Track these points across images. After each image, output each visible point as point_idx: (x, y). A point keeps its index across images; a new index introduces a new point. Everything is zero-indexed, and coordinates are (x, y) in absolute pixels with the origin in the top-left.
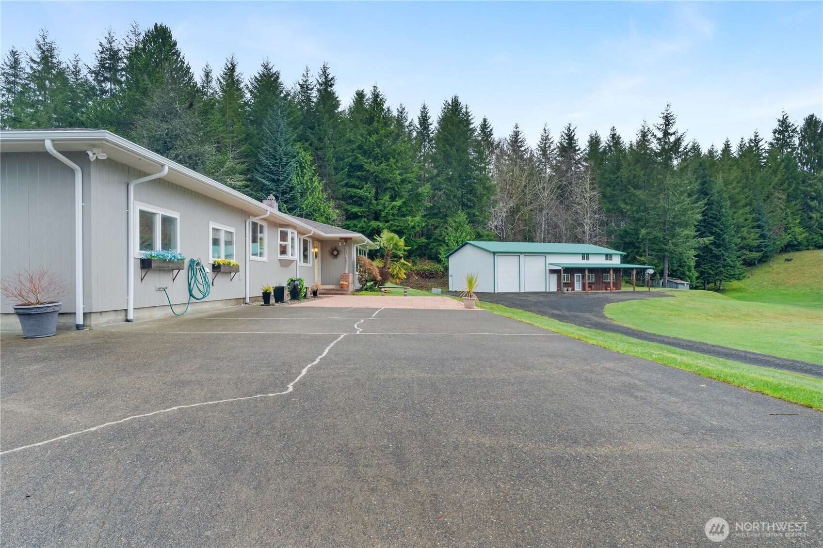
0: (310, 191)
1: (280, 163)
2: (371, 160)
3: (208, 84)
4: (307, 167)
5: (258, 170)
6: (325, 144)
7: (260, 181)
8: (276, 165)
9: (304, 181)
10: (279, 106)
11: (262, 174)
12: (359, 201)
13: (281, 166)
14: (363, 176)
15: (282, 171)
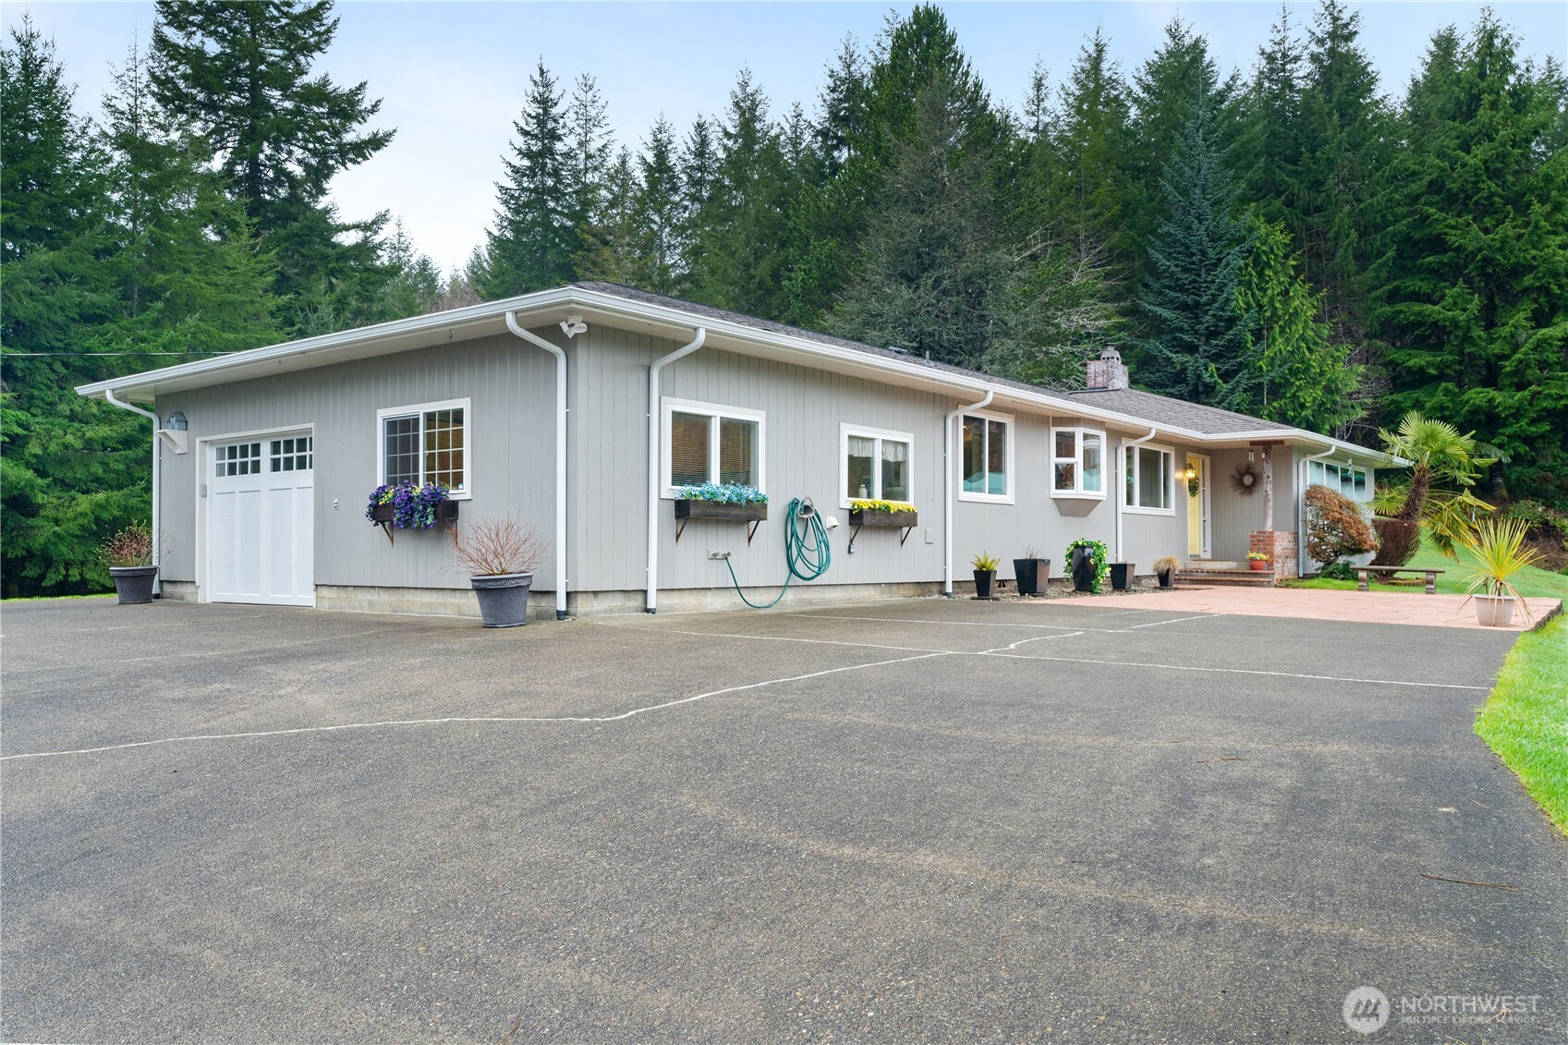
0: (1281, 323)
1: (1202, 261)
2: (1470, 217)
3: (1038, 106)
4: (1273, 263)
5: (1146, 286)
6: (1329, 196)
7: (1152, 311)
8: (1192, 269)
9: (1265, 300)
10: (1200, 122)
11: (1160, 293)
12: (1433, 336)
13: (1203, 270)
14: (1445, 264)
15: (1206, 281)
